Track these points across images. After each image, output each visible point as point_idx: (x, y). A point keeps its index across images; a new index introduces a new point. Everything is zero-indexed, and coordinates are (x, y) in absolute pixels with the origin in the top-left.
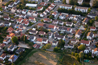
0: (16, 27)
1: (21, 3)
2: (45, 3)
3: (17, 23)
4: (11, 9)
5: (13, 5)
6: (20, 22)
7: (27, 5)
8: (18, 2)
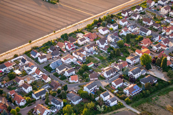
5: (167, 2)
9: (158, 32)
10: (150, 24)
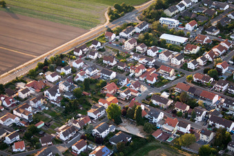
0: (124, 83)
1: (150, 30)
2: (208, 38)
3: (131, 75)
4: (124, 40)
5: (131, 33)
6: (137, 75)
7: (164, 37)
8: (144, 28)
9: (125, 73)
10: (113, 64)
